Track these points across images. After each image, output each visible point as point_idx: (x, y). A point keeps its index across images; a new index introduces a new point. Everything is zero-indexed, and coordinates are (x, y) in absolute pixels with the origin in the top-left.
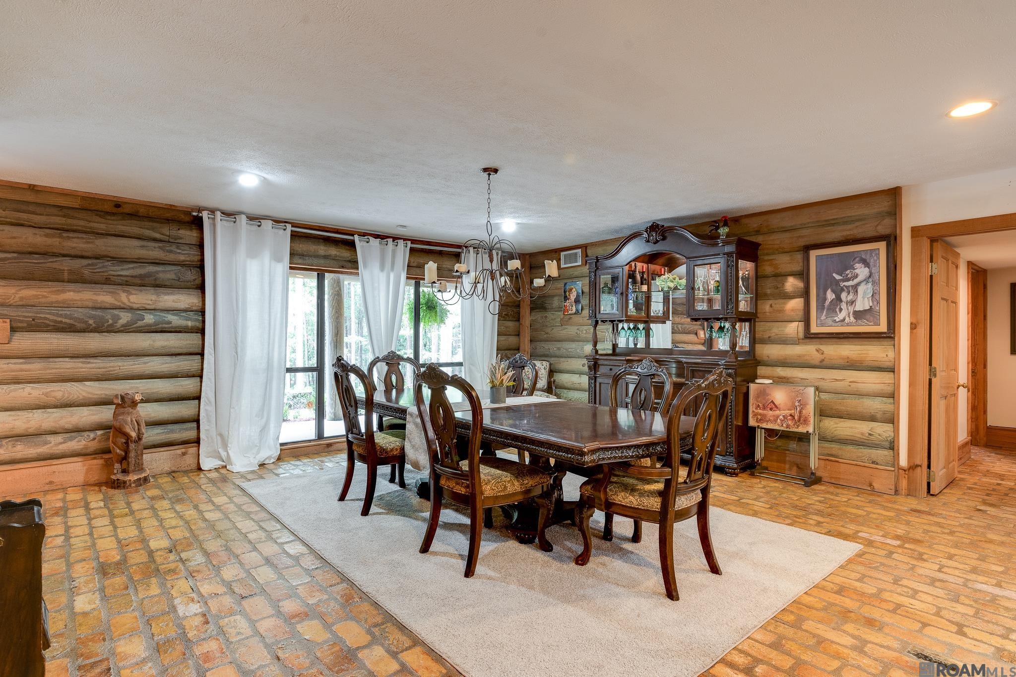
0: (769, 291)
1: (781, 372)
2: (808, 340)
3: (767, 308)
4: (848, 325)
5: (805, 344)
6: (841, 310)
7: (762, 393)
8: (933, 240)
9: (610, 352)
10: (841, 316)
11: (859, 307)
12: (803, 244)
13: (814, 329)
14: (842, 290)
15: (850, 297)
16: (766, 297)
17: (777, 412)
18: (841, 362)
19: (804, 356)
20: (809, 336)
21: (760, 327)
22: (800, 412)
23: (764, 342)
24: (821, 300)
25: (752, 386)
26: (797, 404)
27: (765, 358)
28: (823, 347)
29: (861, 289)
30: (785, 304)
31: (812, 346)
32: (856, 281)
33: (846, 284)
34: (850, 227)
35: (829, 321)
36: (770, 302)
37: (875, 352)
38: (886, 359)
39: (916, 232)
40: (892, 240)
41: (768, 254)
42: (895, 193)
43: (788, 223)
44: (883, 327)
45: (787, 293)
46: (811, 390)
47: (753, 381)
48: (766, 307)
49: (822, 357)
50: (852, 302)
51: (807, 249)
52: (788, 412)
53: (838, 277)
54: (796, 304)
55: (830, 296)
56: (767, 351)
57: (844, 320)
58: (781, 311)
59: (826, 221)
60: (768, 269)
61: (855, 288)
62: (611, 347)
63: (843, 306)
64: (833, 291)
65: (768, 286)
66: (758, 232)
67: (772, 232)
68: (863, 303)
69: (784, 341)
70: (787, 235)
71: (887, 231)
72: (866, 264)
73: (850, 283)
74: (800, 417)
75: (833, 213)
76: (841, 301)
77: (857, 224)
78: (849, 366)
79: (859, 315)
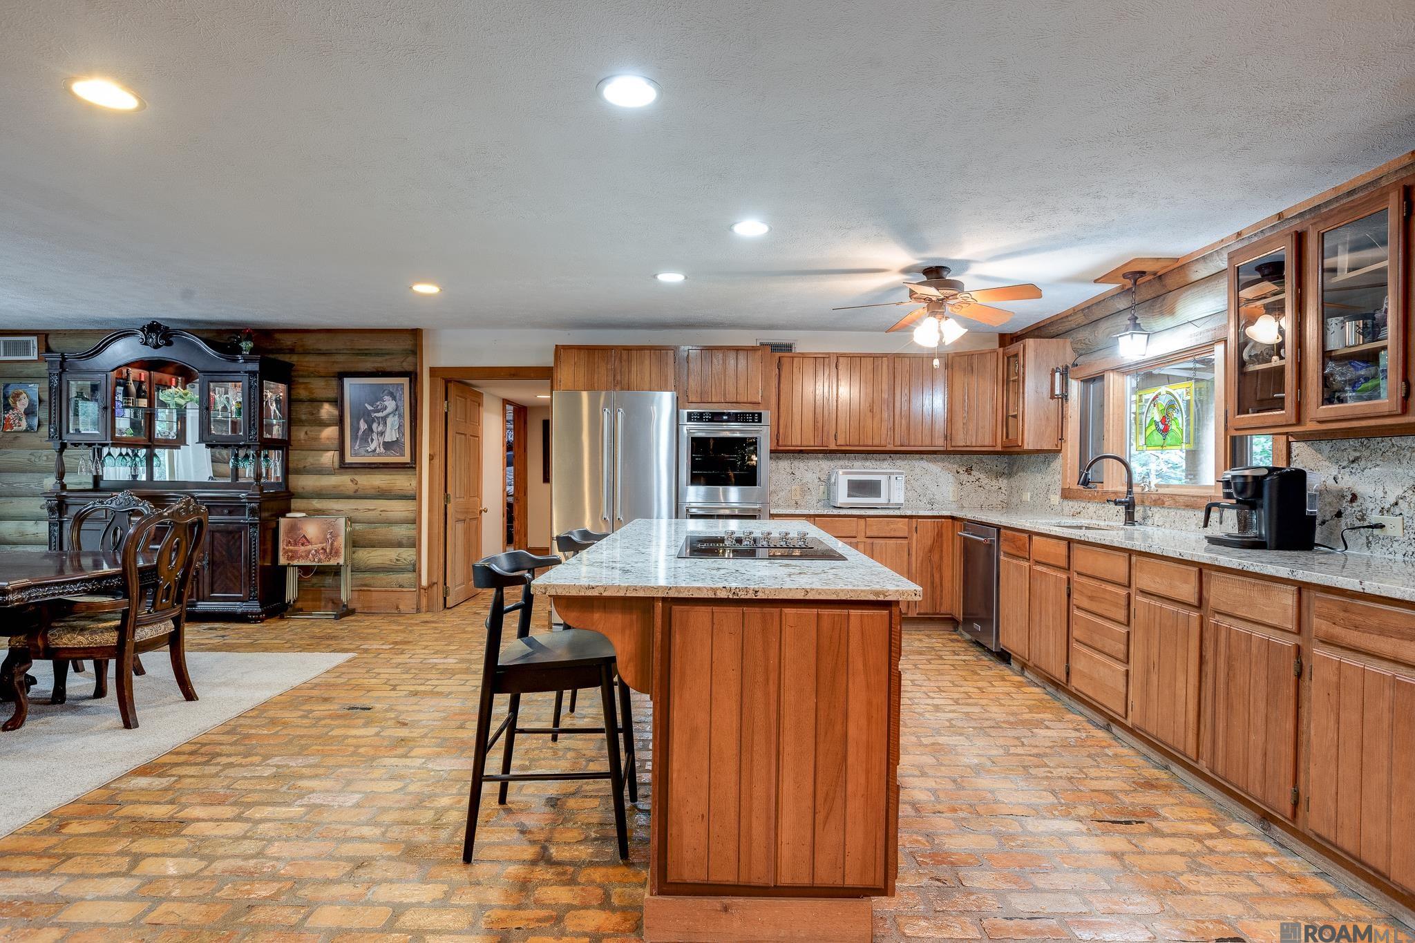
0: (304, 417)
1: (316, 504)
2: (343, 470)
3: (302, 435)
4: (379, 455)
5: (341, 474)
6: (372, 440)
7: (293, 528)
8: (447, 382)
9: (91, 487)
10: (372, 446)
11: (388, 439)
12: (338, 370)
13: (349, 459)
14: (373, 421)
15: (380, 428)
16: (301, 423)
17: (310, 547)
18: (374, 492)
19: (340, 486)
20: (344, 466)
21: (294, 456)
22: (332, 544)
23: (299, 472)
24: (355, 429)
25: (282, 521)
26: (328, 536)
27: (300, 490)
28: (357, 477)
29: (389, 421)
30: (321, 431)
31: (347, 476)
32: (385, 413)
33: (376, 415)
34: (379, 359)
35: (362, 451)
36: (305, 429)
37: (401, 482)
38: (410, 488)
39: (433, 371)
40: (413, 376)
41: (303, 376)
42: (416, 334)
43: (323, 346)
44: (406, 459)
45: (322, 420)
46: (342, 521)
47: (284, 516)
48: (300, 434)
49: (356, 487)
50: (382, 433)
51: (341, 376)
52: (320, 546)
53: (370, 408)
54: (330, 432)
55: (363, 426)
56: (303, 482)
57: (375, 450)
58: (317, 439)
59: (359, 350)
60: (302, 393)
61: (384, 419)
62: (91, 480)
63: (375, 436)
64: (366, 421)
65: (302, 412)
66: (292, 351)
67: (306, 352)
68: (391, 435)
69: (321, 471)
70: (323, 358)
71: (407, 366)
72: (394, 398)
73: (380, 414)
74: (331, 549)
75: (364, 343)
76: (372, 431)
77: (387, 357)
78: (380, 495)
79: (388, 446)
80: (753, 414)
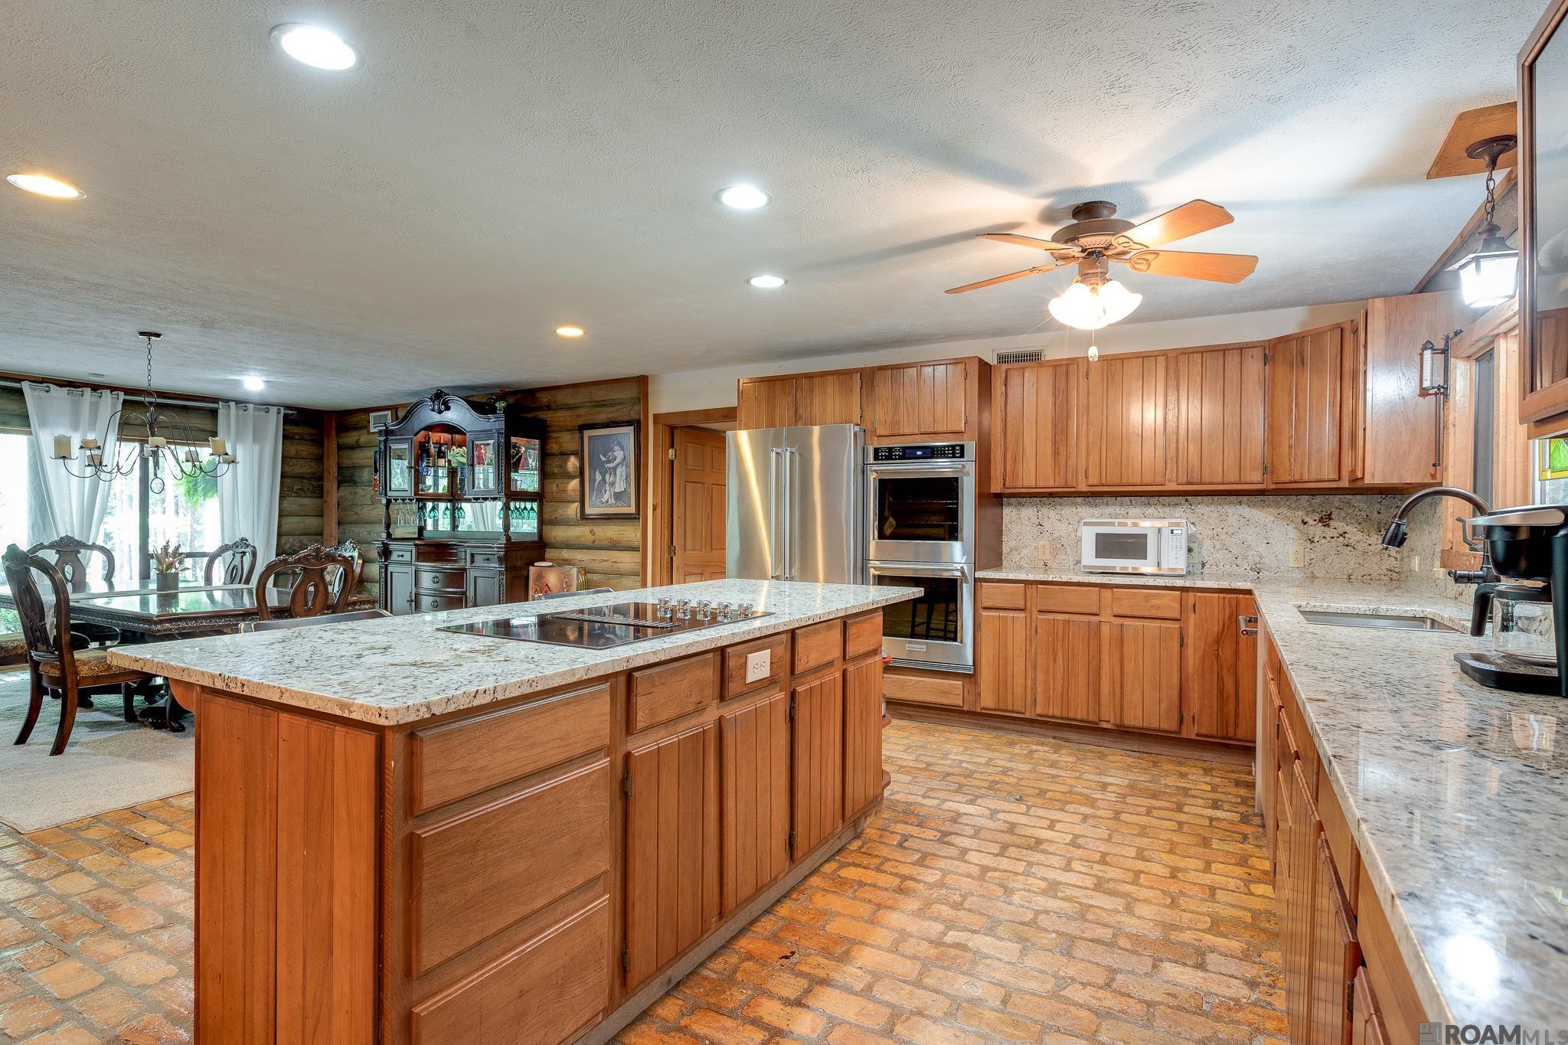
0: (556, 470)
1: (566, 554)
2: (584, 521)
3: (554, 488)
4: (610, 506)
5: (584, 525)
6: (606, 490)
7: (540, 577)
8: (672, 429)
9: (416, 536)
10: (606, 497)
11: (617, 488)
12: (580, 423)
13: (588, 511)
14: (606, 472)
15: (612, 479)
16: (553, 476)
18: (606, 543)
19: (581, 536)
20: (584, 517)
21: (548, 507)
23: (555, 522)
24: (592, 480)
25: (532, 569)
26: (565, 586)
27: (553, 540)
28: (595, 529)
29: (618, 471)
30: (568, 483)
31: (586, 528)
32: (616, 463)
33: (609, 465)
34: (612, 409)
35: (598, 502)
36: (557, 481)
37: (630, 533)
38: (635, 539)
39: (656, 416)
40: (638, 425)
41: (556, 431)
42: (642, 381)
43: (570, 401)
44: (632, 510)
45: (569, 473)
46: (574, 571)
47: (533, 565)
48: (553, 487)
49: (593, 538)
50: (613, 484)
51: (583, 428)
53: (603, 459)
54: (574, 484)
55: (598, 477)
56: (557, 533)
57: (607, 502)
58: (565, 491)
59: (597, 401)
60: (554, 447)
61: (615, 469)
62: (416, 530)
63: (607, 488)
64: (600, 472)
65: (554, 465)
66: (548, 408)
67: (559, 408)
68: (620, 487)
69: (566, 523)
70: (569, 413)
71: (634, 416)
72: (622, 449)
73: (611, 465)
75: (600, 395)
76: (605, 482)
77: (619, 407)
78: (612, 546)
79: (618, 496)
80: (953, 447)
